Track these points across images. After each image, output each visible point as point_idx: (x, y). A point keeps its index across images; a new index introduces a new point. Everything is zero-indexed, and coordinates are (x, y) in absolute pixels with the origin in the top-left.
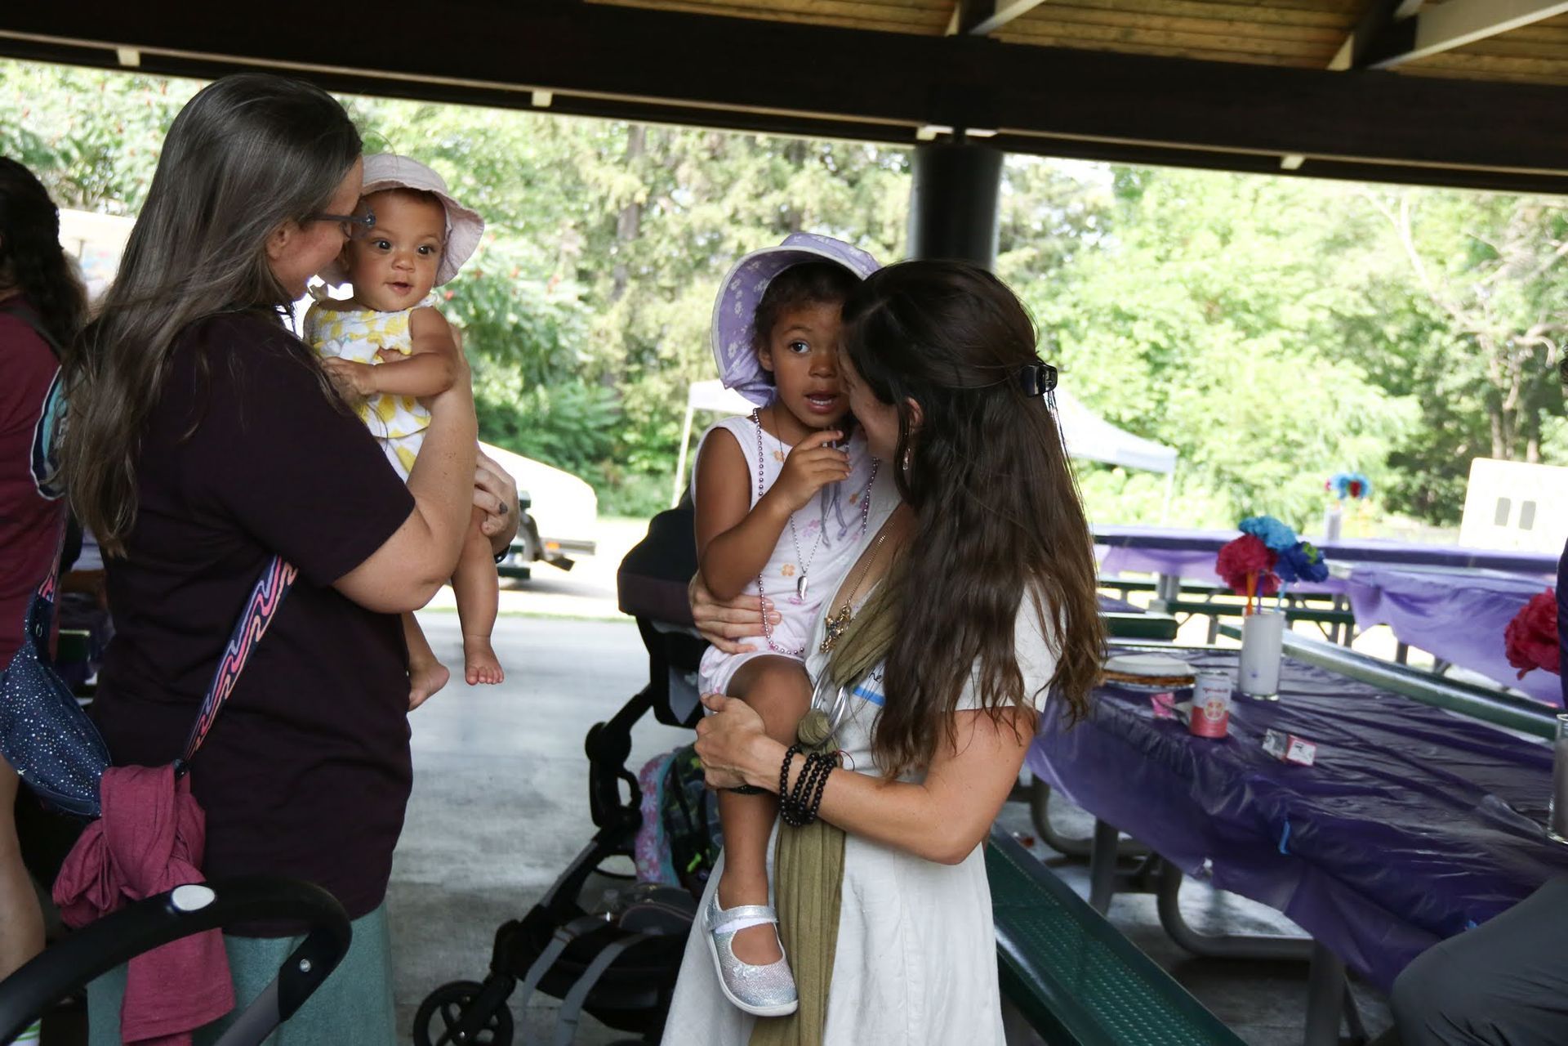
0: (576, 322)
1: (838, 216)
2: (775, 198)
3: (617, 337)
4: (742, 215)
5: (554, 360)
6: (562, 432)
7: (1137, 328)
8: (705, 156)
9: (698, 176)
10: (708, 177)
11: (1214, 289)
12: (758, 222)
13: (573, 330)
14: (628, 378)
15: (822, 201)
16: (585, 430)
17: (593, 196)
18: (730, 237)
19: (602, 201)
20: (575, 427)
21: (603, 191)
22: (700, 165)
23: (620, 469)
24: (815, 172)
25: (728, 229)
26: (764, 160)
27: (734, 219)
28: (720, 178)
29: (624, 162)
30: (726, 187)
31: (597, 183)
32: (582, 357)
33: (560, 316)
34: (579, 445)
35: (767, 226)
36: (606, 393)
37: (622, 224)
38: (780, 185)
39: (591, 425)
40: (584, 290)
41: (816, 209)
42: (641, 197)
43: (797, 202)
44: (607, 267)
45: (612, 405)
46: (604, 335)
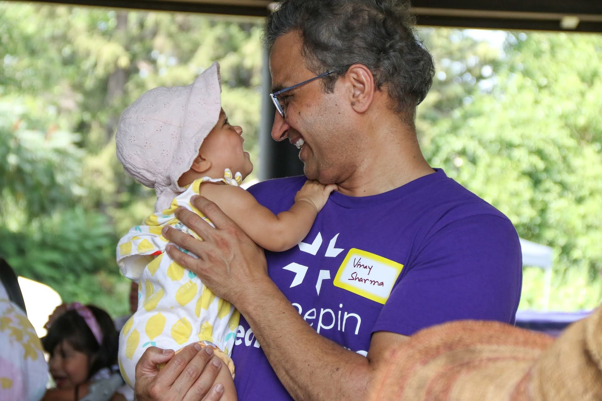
0: (71, 164)
3: (109, 173)
5: (54, 193)
6: (64, 251)
7: (518, 153)
11: (581, 121)
13: (69, 169)
14: (121, 206)
16: (84, 250)
20: (73, 247)
21: (93, 58)
22: (171, 36)
23: (112, 280)
31: (87, 51)
32: (77, 191)
33: (55, 158)
34: (78, 261)
36: (101, 219)
39: (88, 244)
42: (124, 62)
45: (106, 229)
46: (97, 172)
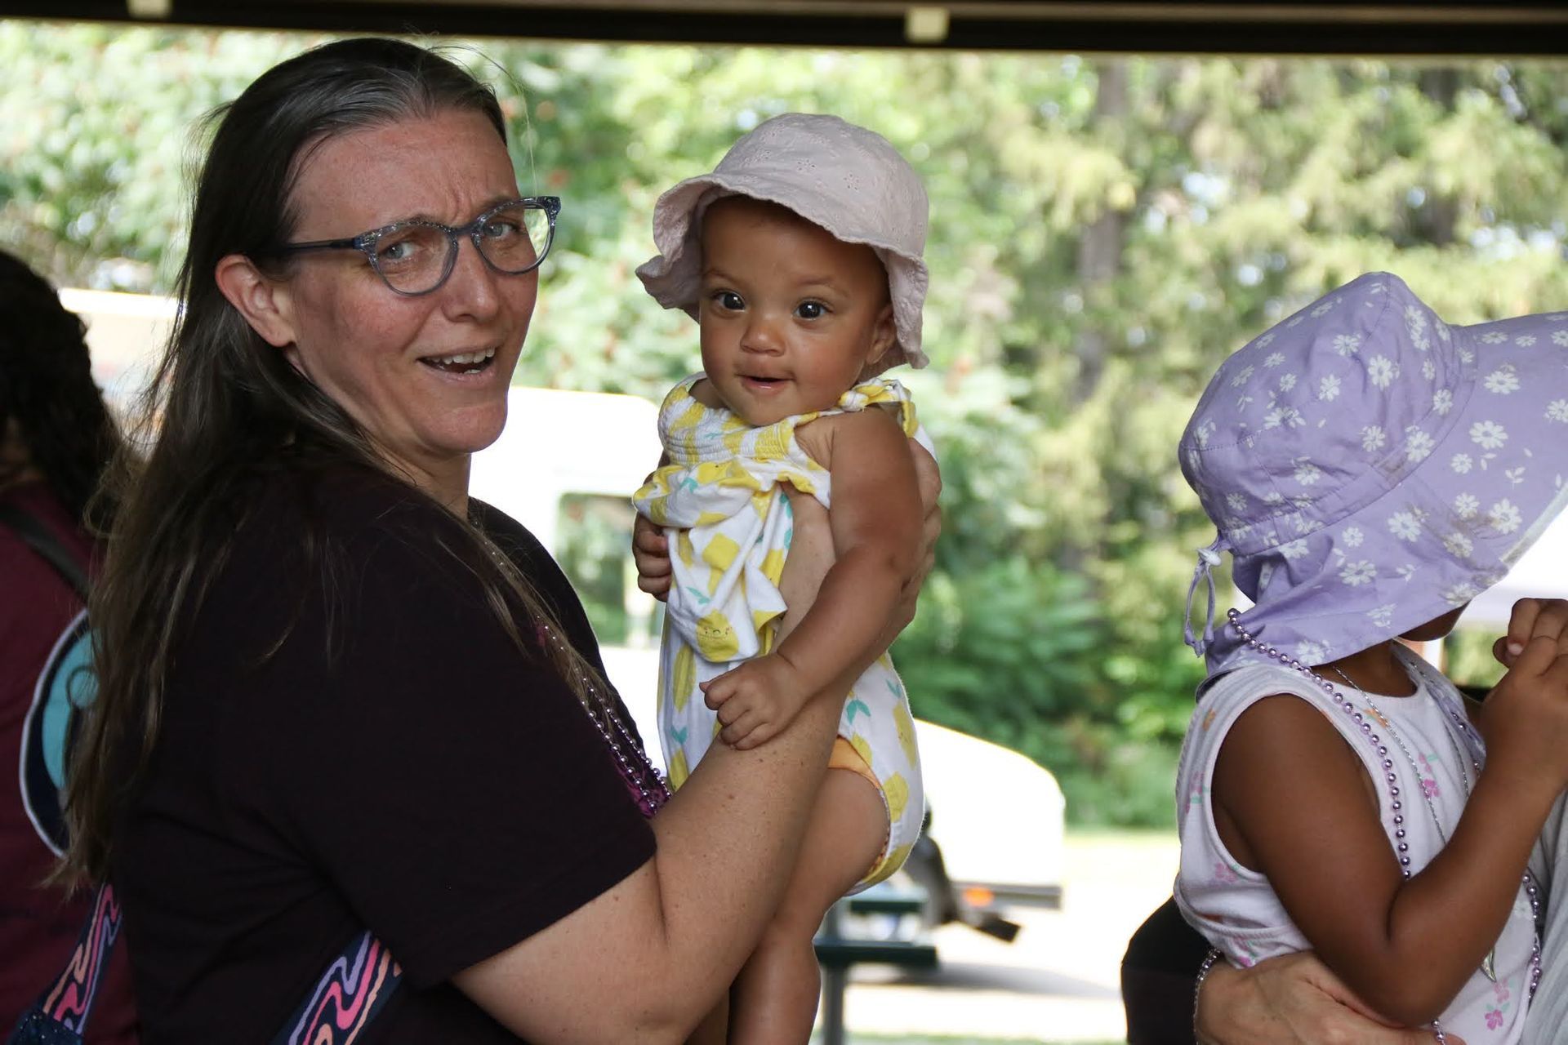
0: (1008, 451)
1: (1532, 205)
2: (1397, 176)
3: (1089, 473)
4: (1329, 216)
5: (966, 524)
6: (987, 666)
8: (1248, 104)
9: (1236, 145)
10: (1257, 146)
12: (1363, 228)
13: (1000, 465)
14: (1112, 552)
15: (1501, 180)
16: (1032, 661)
17: (1027, 200)
18: (1306, 263)
19: (1047, 208)
20: (1009, 655)
21: (1047, 189)
22: (1240, 123)
23: (1104, 735)
24: (1483, 120)
25: (1301, 246)
26: (1367, 104)
27: (1313, 226)
28: (1279, 146)
29: (1087, 129)
30: (1294, 163)
31: (1035, 176)
32: (1020, 516)
33: (973, 439)
34: (1019, 689)
35: (1384, 234)
36: (1071, 585)
37: (1088, 251)
38: (1405, 150)
39: (1043, 648)
40: (1020, 386)
41: (1488, 194)
42: (1123, 195)
43: (1445, 182)
44: (1062, 334)
45: (1083, 611)
46: (1061, 471)
